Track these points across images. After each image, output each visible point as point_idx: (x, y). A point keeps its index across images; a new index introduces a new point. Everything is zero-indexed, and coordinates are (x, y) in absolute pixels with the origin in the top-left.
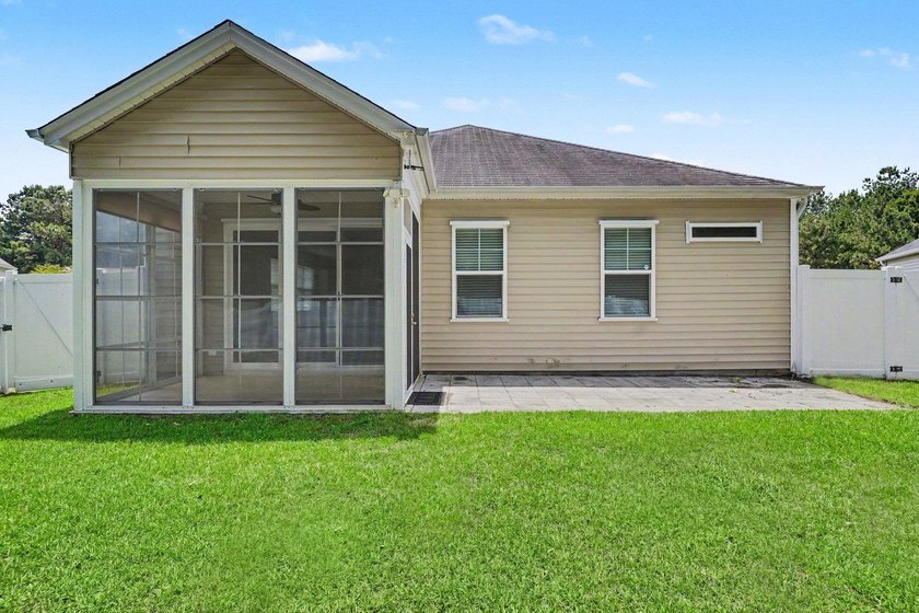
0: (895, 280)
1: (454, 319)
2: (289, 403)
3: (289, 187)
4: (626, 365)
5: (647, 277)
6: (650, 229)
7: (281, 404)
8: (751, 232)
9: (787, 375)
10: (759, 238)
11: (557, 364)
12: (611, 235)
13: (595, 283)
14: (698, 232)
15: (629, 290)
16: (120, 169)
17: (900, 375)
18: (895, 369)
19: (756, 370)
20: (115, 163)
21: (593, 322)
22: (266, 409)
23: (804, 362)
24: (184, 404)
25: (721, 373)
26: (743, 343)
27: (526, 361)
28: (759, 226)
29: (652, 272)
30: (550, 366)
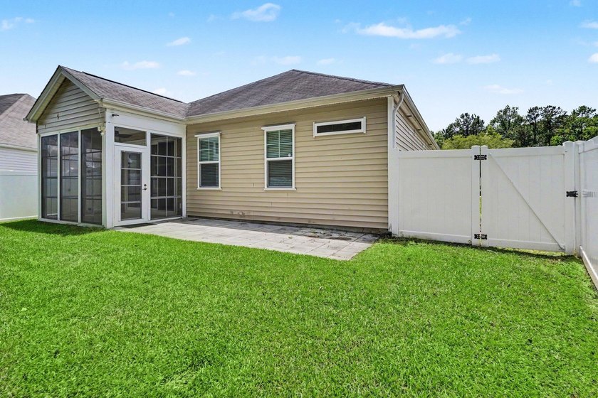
1: (199, 188)
3: (80, 129)
4: (279, 218)
5: (290, 161)
6: (291, 130)
8: (357, 126)
9: (387, 234)
10: (363, 130)
11: (244, 215)
12: (270, 136)
14: (320, 129)
16: (46, 128)
17: (484, 243)
18: (479, 237)
19: (363, 228)
25: (338, 228)
26: (352, 208)
27: (229, 213)
28: (363, 121)
29: (293, 158)
30: (241, 216)
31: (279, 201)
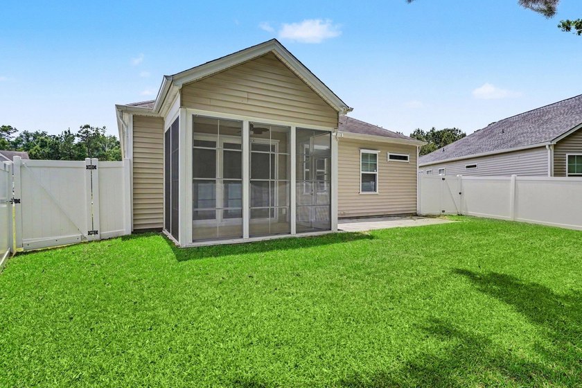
0: (443, 179)
2: (294, 234)
3: (294, 126)
5: (375, 175)
6: (377, 155)
7: (290, 233)
8: (405, 158)
9: (415, 215)
10: (408, 161)
11: (344, 214)
12: (365, 156)
13: (358, 177)
14: (391, 157)
15: (369, 180)
16: (210, 105)
17: (444, 213)
18: (443, 211)
20: (208, 102)
21: (357, 194)
22: (282, 236)
23: (422, 209)
24: (244, 237)
28: (408, 156)
29: (377, 173)
30: (342, 214)
31: (369, 201)
